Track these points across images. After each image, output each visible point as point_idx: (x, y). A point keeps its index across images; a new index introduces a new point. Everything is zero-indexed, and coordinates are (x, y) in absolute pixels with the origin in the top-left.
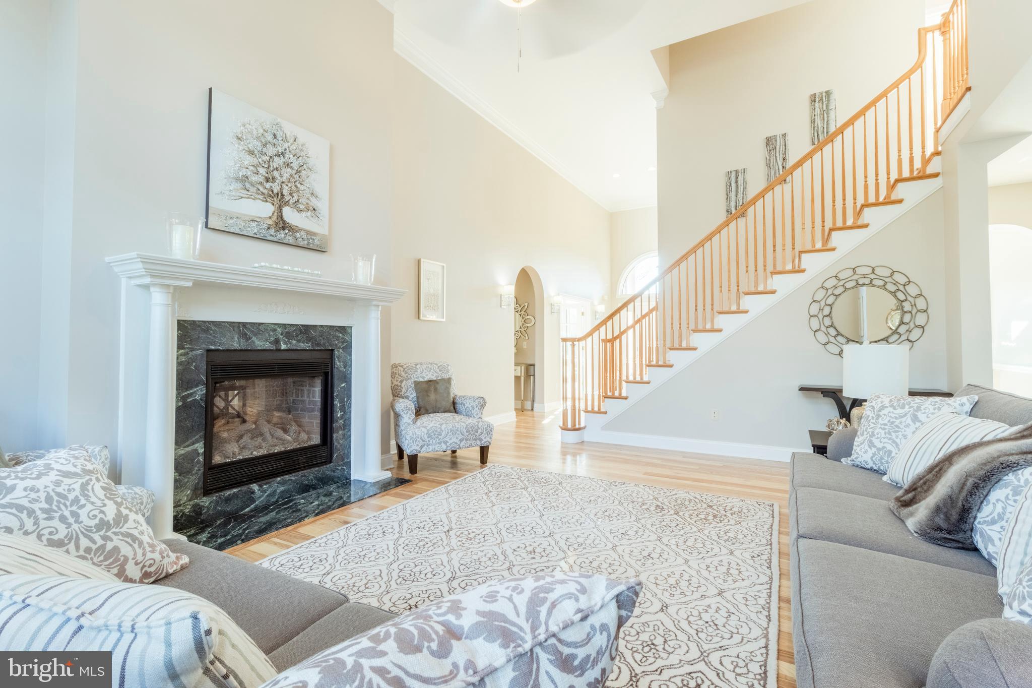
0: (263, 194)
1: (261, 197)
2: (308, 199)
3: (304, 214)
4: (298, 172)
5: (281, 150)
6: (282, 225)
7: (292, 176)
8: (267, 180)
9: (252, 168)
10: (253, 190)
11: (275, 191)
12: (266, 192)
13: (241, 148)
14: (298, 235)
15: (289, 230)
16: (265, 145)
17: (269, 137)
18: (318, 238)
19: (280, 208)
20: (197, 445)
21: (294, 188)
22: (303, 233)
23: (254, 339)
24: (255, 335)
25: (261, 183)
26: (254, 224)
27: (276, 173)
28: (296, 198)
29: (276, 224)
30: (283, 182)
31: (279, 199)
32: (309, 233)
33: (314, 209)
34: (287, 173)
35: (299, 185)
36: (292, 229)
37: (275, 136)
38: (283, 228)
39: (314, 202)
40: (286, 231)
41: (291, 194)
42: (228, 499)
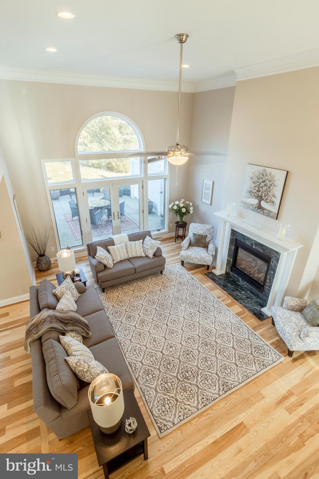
0: (256, 196)
1: (255, 197)
2: (271, 198)
3: (268, 204)
4: (269, 187)
5: (264, 180)
6: (260, 207)
7: (266, 189)
8: (258, 191)
9: (254, 188)
10: (253, 195)
11: (260, 195)
12: (256, 195)
13: (252, 181)
14: (265, 211)
15: (262, 209)
16: (259, 179)
17: (261, 176)
18: (272, 213)
19: (260, 201)
20: (231, 259)
21: (266, 194)
22: (267, 211)
23: (246, 240)
24: (247, 240)
25: (255, 193)
26: (251, 206)
27: (261, 189)
28: (266, 198)
29: (258, 206)
30: (263, 192)
31: (260, 198)
32: (269, 211)
33: (273, 202)
34: (265, 188)
35: (268, 193)
36: (263, 209)
37: (263, 175)
38: (260, 208)
39: (273, 199)
40: (261, 209)
41: (265, 196)
42: (235, 277)
